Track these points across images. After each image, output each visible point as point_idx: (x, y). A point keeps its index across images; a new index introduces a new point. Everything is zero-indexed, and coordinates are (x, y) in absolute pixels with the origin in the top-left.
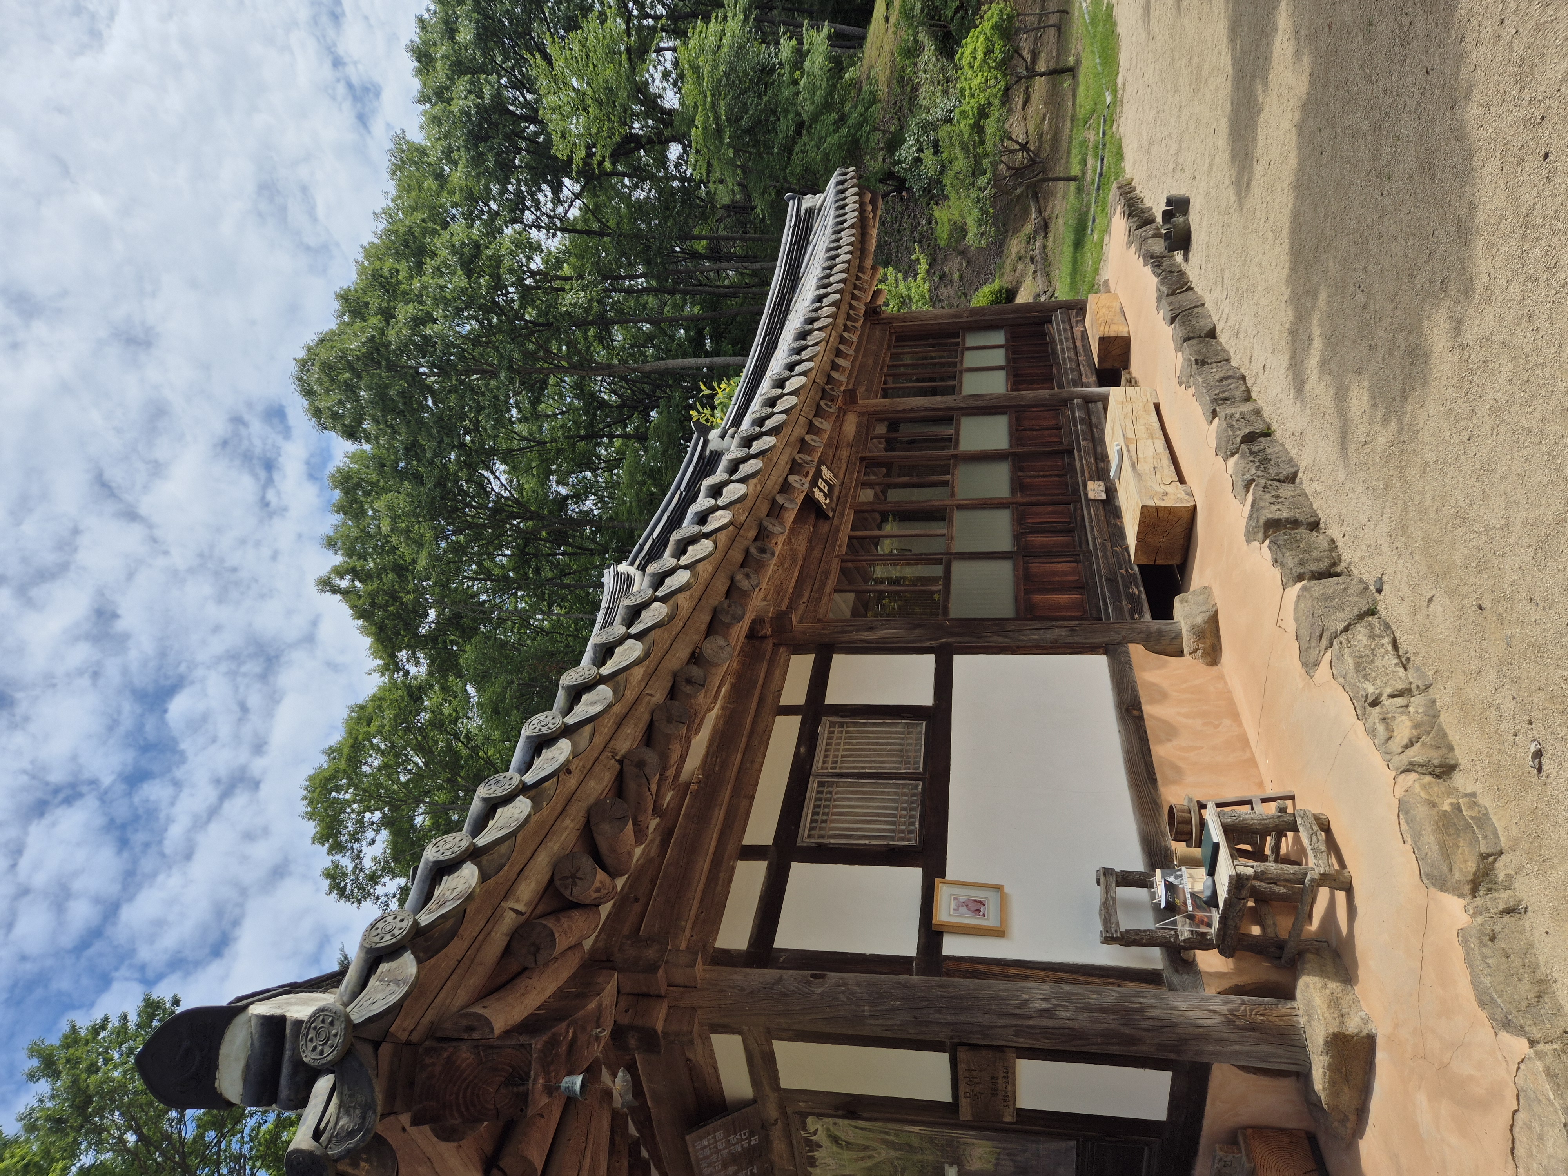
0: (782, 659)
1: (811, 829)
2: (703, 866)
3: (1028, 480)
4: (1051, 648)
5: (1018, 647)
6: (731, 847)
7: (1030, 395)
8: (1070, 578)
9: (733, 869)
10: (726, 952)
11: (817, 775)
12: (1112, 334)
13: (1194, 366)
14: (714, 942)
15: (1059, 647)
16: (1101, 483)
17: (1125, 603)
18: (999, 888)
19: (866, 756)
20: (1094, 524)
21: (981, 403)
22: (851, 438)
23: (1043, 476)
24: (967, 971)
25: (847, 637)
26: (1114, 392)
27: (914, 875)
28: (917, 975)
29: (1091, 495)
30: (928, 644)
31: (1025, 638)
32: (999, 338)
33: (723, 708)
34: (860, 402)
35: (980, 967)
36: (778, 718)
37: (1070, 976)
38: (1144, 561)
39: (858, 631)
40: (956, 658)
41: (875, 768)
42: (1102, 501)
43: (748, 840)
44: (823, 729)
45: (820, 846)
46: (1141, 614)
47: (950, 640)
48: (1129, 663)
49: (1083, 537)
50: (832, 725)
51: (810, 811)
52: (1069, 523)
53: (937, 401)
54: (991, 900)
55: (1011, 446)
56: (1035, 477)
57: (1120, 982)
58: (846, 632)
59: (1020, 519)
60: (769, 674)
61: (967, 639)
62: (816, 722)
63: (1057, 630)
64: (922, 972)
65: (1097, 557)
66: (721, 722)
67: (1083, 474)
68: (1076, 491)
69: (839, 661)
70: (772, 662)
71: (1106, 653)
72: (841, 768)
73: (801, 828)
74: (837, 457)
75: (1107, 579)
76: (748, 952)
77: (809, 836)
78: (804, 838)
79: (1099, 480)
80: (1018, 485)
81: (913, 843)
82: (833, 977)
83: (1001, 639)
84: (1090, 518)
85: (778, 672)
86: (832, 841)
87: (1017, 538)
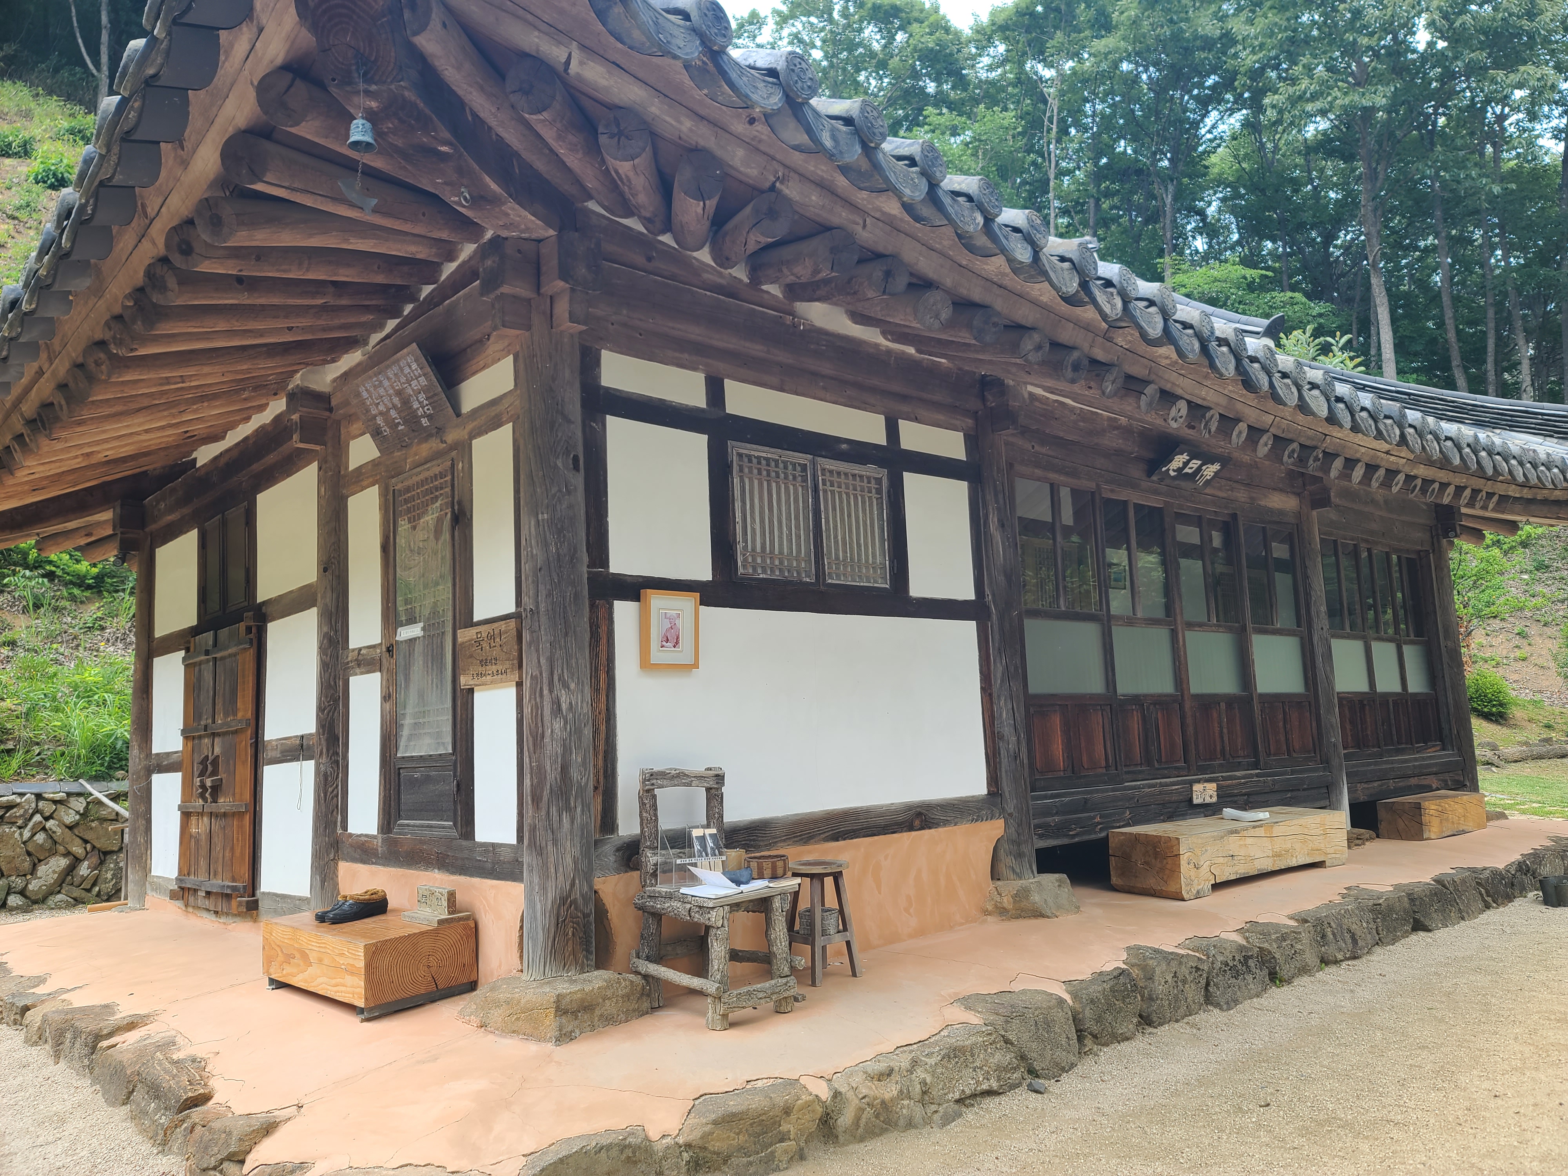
0: (958, 423)
1: (750, 457)
2: (695, 332)
3: (1215, 715)
4: (993, 733)
5: (990, 695)
6: (720, 366)
7: (1335, 718)
8: (1085, 758)
9: (694, 369)
10: (597, 362)
11: (814, 464)
12: (1425, 819)
13: (1371, 903)
14: (607, 349)
15: (994, 742)
16: (1214, 799)
17: (1057, 819)
18: (696, 665)
19: (842, 520)
20: (1158, 789)
21: (1319, 660)
22: (1262, 503)
23: (1221, 732)
24: (598, 627)
25: (990, 497)
26: (1341, 818)
27: (703, 572)
28: (589, 573)
29: (1197, 787)
30: (987, 591)
31: (1002, 702)
32: (1416, 684)
33: (889, 352)
34: (1314, 513)
35: (604, 641)
36: (883, 417)
37: (603, 736)
38: (1113, 843)
39: (999, 509)
40: (973, 624)
41: (828, 529)
42: (1191, 799)
43: (730, 385)
44: (871, 470)
45: (728, 467)
46: (1041, 836)
47: (994, 617)
48: (979, 819)
49: (1140, 777)
50: (879, 481)
51: (769, 456)
52: (1159, 761)
53: (1321, 608)
54: (683, 654)
55: (1261, 695)
56: (1220, 723)
57: (601, 789)
58: (996, 495)
59: (1159, 701)
60: (937, 406)
61: (997, 637)
62: (881, 463)
63: (1014, 739)
64: (593, 579)
65: (1113, 790)
66: (871, 350)
67: (1225, 779)
68: (1202, 770)
69: (960, 489)
70: (953, 409)
71: (989, 793)
72: (825, 491)
73: (748, 445)
74: (1235, 485)
75: (1086, 801)
76: (599, 387)
77: (740, 455)
78: (736, 449)
79: (1218, 795)
80: (1207, 703)
81: (741, 570)
82: (578, 481)
83: (999, 675)
84: (1167, 785)
85: (941, 417)
86: (736, 481)
87: (1137, 700)
